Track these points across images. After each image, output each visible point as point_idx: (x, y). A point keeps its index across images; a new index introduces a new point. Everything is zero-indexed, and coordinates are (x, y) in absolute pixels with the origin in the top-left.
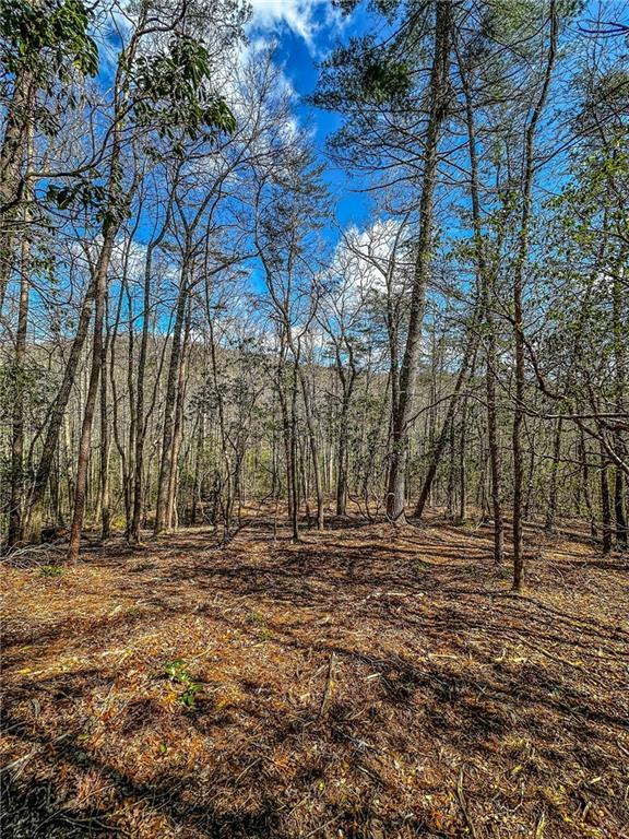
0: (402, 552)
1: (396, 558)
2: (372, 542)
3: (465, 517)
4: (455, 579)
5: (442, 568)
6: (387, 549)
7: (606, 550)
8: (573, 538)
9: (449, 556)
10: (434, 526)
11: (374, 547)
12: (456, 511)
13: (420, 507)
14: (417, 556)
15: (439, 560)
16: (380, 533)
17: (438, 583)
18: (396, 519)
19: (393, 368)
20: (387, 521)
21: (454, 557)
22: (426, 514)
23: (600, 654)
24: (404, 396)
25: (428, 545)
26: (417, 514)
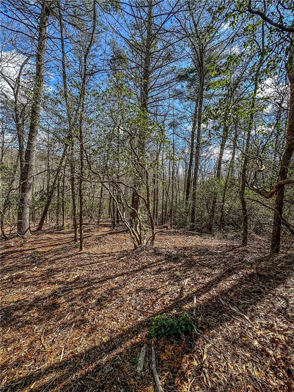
0: (28, 250)
1: (22, 255)
2: (6, 250)
3: (65, 226)
4: (55, 255)
5: (49, 252)
6: (17, 251)
7: (114, 228)
8: (105, 226)
9: (54, 245)
10: (48, 233)
11: (7, 253)
12: (61, 224)
13: (41, 224)
14: (36, 250)
15: (49, 249)
16: (12, 244)
17: (46, 259)
18: (24, 234)
19: (21, 147)
20: (18, 236)
21: (57, 245)
22: (44, 228)
23: (104, 262)
24: (27, 166)
25: (43, 243)
26: (39, 229)
